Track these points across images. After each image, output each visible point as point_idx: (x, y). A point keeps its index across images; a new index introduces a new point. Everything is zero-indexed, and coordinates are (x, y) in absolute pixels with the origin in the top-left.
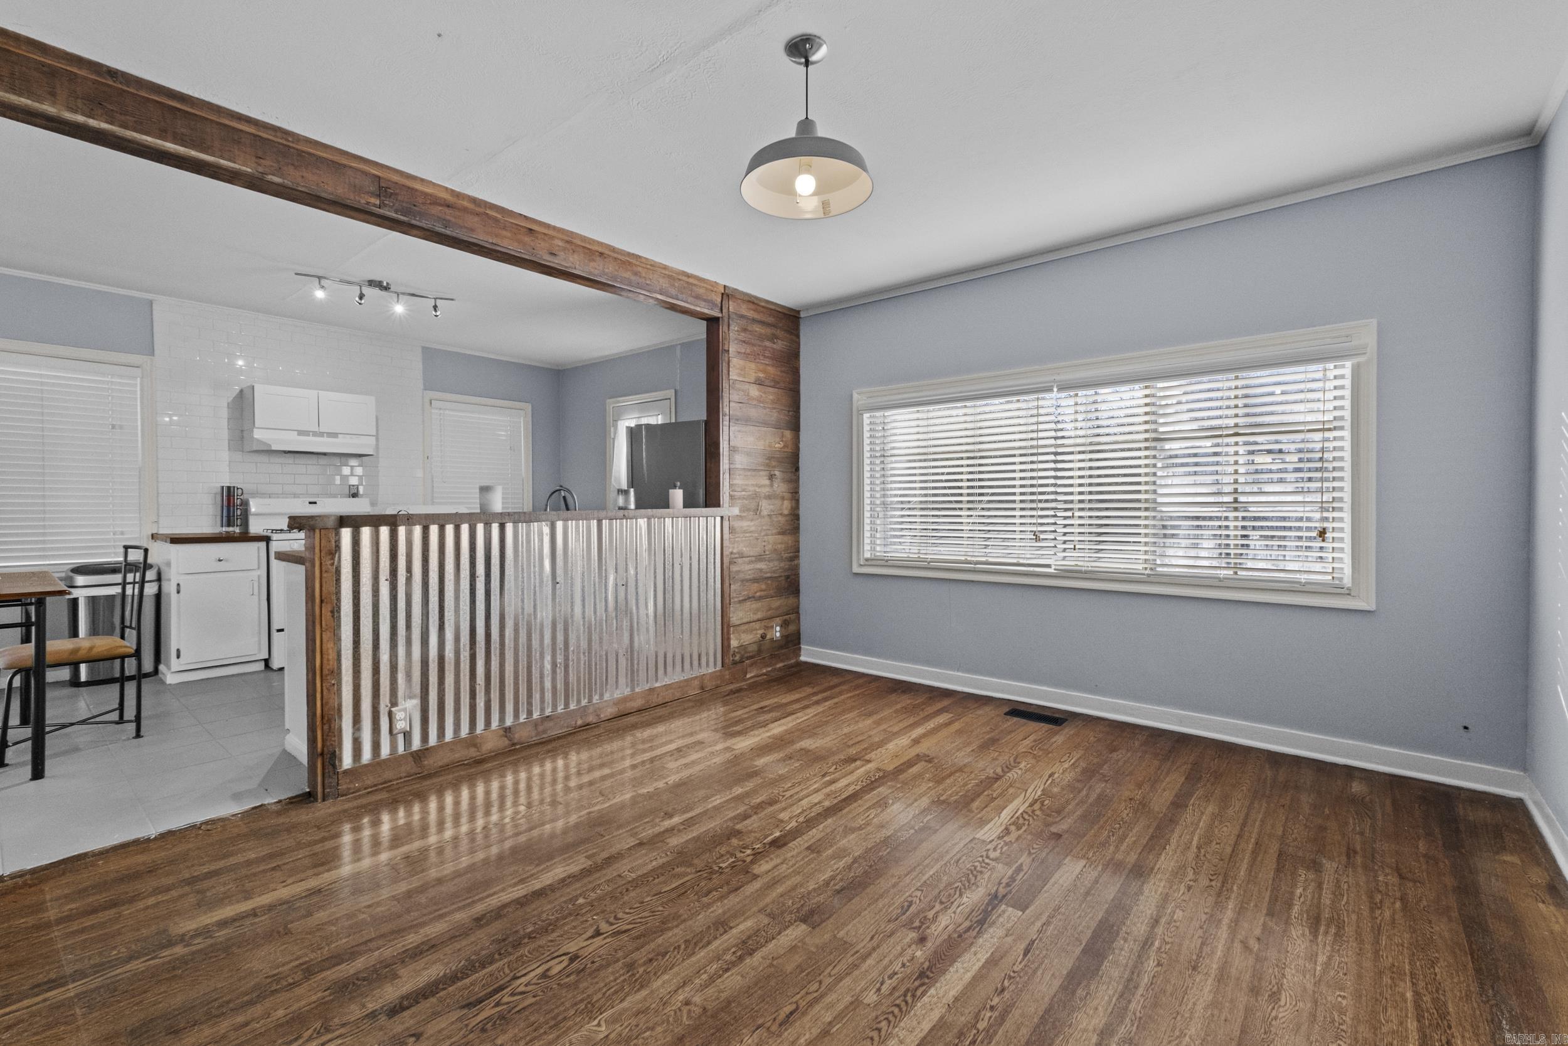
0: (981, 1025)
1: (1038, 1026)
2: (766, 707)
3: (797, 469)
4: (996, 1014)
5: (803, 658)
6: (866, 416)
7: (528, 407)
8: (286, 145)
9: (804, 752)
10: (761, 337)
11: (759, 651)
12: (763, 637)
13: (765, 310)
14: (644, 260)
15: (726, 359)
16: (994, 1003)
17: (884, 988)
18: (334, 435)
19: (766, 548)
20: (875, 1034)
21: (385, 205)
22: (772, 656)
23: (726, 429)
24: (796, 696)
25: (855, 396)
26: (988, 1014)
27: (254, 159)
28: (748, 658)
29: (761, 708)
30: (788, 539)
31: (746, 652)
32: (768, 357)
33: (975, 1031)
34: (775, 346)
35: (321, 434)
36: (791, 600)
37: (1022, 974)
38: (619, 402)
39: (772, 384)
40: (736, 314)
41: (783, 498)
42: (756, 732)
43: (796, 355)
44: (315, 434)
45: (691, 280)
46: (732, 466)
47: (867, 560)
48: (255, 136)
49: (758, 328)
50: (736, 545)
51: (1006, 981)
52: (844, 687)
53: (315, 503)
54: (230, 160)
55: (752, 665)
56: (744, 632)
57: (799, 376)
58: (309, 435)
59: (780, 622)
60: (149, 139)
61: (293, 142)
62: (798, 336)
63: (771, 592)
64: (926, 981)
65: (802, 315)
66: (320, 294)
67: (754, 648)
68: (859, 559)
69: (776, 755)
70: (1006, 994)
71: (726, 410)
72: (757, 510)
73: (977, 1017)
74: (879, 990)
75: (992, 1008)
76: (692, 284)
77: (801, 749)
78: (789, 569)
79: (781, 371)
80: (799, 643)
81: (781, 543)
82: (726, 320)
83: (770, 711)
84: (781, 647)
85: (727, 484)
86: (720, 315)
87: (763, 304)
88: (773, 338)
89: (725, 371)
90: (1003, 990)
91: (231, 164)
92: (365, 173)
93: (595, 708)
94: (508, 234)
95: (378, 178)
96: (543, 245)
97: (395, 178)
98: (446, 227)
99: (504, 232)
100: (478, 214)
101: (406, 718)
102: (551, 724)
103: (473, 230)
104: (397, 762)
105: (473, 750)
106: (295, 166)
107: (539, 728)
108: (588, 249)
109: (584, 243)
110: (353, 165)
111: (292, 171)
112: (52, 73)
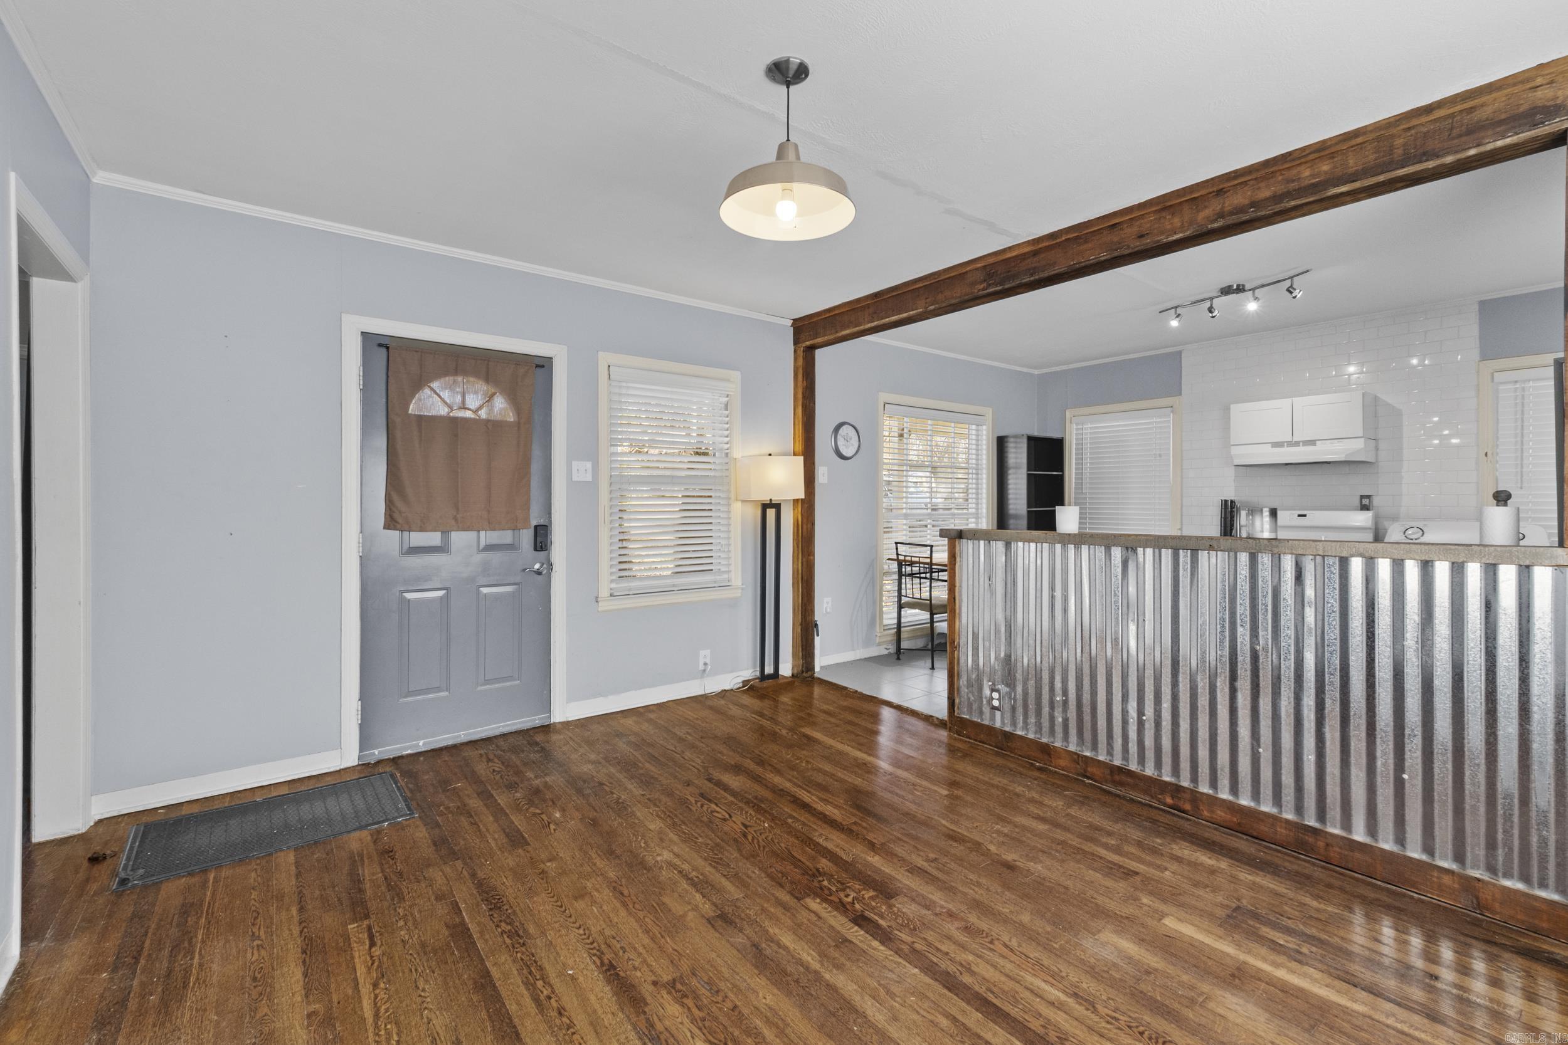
0: (540, 984)
1: (510, 1019)
4: (542, 997)
16: (553, 1001)
17: (614, 942)
18: (1312, 443)
20: (577, 925)
21: (990, 285)
26: (545, 992)
33: (538, 977)
35: (1297, 444)
37: (567, 1037)
44: (1291, 444)
51: (568, 1022)
53: (1305, 516)
54: (915, 309)
58: (1283, 446)
60: (888, 319)
64: (604, 968)
66: (1174, 323)
70: (554, 1014)
73: (547, 983)
74: (614, 938)
75: (549, 998)
90: (560, 1014)
91: (915, 312)
92: (977, 269)
93: (1195, 797)
94: (1090, 245)
95: (984, 267)
96: (1130, 231)
97: (992, 260)
98: (1032, 275)
99: (1085, 246)
100: (1059, 244)
101: (999, 699)
102: (1130, 780)
103: (1055, 263)
104: (990, 730)
105: (1046, 757)
106: (941, 292)
107: (1117, 778)
108: (1195, 198)
109: (1184, 196)
110: (968, 269)
111: (940, 297)
112: (863, 308)
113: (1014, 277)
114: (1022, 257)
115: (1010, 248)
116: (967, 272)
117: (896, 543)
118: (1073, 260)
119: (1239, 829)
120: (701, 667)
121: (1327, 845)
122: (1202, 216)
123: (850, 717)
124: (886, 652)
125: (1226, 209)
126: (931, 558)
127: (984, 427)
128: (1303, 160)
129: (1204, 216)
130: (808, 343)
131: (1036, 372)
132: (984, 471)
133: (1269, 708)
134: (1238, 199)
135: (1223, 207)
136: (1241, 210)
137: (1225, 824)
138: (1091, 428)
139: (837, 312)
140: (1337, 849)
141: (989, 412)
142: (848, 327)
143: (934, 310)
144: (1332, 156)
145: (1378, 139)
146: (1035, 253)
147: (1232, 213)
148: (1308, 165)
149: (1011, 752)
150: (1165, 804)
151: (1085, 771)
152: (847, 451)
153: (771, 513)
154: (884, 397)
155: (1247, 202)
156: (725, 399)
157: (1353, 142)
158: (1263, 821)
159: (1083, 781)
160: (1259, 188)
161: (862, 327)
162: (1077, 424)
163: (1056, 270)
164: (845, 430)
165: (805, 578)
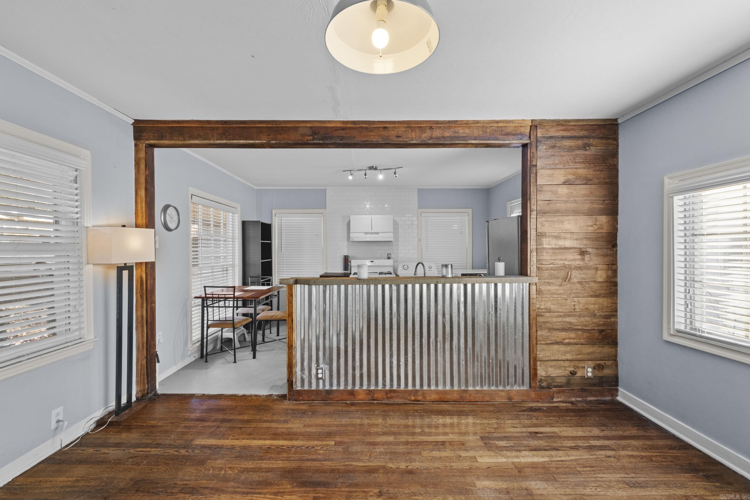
2: (541, 433)
3: (615, 245)
5: (619, 398)
6: (676, 198)
7: (470, 211)
8: (276, 127)
9: (525, 493)
10: (570, 149)
11: (568, 383)
12: (573, 373)
13: (575, 128)
14: (459, 122)
15: (534, 171)
18: (376, 233)
19: (576, 307)
21: (315, 138)
22: (583, 390)
23: (533, 221)
24: (579, 432)
25: (667, 181)
27: (267, 136)
28: (555, 387)
29: (537, 433)
30: (604, 302)
31: (554, 382)
32: (579, 162)
34: (587, 153)
35: (373, 233)
36: (607, 350)
38: (512, 203)
39: (584, 182)
40: (544, 137)
41: (597, 269)
42: (508, 453)
43: (614, 154)
44: (371, 233)
45: (500, 125)
46: (539, 247)
47: (679, 331)
48: (267, 127)
49: (567, 143)
50: (543, 303)
52: (634, 442)
54: (259, 140)
55: (559, 392)
56: (551, 367)
57: (618, 171)
58: (368, 234)
59: (592, 365)
60: (236, 141)
61: (278, 125)
62: (616, 139)
63: (582, 341)
65: (620, 121)
66: (350, 178)
67: (563, 380)
68: (669, 329)
69: (500, 483)
71: (534, 207)
72: (567, 279)
76: (502, 127)
77: (527, 489)
78: (604, 325)
79: (594, 171)
80: (617, 385)
81: (594, 304)
82: (534, 144)
83: (540, 438)
84: (594, 385)
85: (534, 259)
86: (528, 142)
87: (573, 123)
88: (585, 147)
89: (532, 180)
91: (259, 141)
92: (306, 127)
93: (424, 393)
94: (373, 133)
95: (311, 127)
96: (393, 133)
97: (317, 125)
98: (341, 140)
99: (371, 133)
100: (357, 128)
101: (322, 373)
102: (395, 395)
103: (354, 137)
104: (318, 392)
105: (352, 397)
106: (280, 134)
107: (389, 395)
108: (421, 127)
109: (418, 124)
110: (301, 125)
111: (279, 137)
112: (213, 129)
113: (331, 138)
114: (336, 129)
115: (329, 121)
116: (299, 127)
117: (205, 287)
118: (365, 138)
119: (441, 400)
120: (53, 425)
121: (470, 395)
122: (424, 135)
123: (220, 416)
124: (194, 359)
125: (434, 136)
126: (234, 294)
127: (237, 215)
128: (461, 126)
129: (426, 136)
130: (152, 142)
131: (256, 188)
132: (237, 240)
133: (449, 346)
134: (437, 133)
135: (432, 135)
136: (438, 138)
137: (435, 400)
138: (285, 220)
139: (186, 125)
140: (473, 395)
141: (239, 207)
142: (196, 138)
143: (275, 144)
144: (469, 128)
145: (483, 127)
146: (343, 129)
147: (435, 138)
148: (462, 128)
149: (331, 400)
150: (411, 400)
151: (373, 397)
152: (172, 225)
153: (125, 273)
154: (192, 190)
155: (441, 136)
156: (75, 173)
157: (477, 125)
158: (448, 394)
159: (373, 403)
160: (445, 131)
161: (212, 142)
162: (278, 217)
163: (355, 141)
164: (171, 211)
165: (149, 321)
